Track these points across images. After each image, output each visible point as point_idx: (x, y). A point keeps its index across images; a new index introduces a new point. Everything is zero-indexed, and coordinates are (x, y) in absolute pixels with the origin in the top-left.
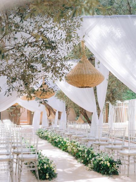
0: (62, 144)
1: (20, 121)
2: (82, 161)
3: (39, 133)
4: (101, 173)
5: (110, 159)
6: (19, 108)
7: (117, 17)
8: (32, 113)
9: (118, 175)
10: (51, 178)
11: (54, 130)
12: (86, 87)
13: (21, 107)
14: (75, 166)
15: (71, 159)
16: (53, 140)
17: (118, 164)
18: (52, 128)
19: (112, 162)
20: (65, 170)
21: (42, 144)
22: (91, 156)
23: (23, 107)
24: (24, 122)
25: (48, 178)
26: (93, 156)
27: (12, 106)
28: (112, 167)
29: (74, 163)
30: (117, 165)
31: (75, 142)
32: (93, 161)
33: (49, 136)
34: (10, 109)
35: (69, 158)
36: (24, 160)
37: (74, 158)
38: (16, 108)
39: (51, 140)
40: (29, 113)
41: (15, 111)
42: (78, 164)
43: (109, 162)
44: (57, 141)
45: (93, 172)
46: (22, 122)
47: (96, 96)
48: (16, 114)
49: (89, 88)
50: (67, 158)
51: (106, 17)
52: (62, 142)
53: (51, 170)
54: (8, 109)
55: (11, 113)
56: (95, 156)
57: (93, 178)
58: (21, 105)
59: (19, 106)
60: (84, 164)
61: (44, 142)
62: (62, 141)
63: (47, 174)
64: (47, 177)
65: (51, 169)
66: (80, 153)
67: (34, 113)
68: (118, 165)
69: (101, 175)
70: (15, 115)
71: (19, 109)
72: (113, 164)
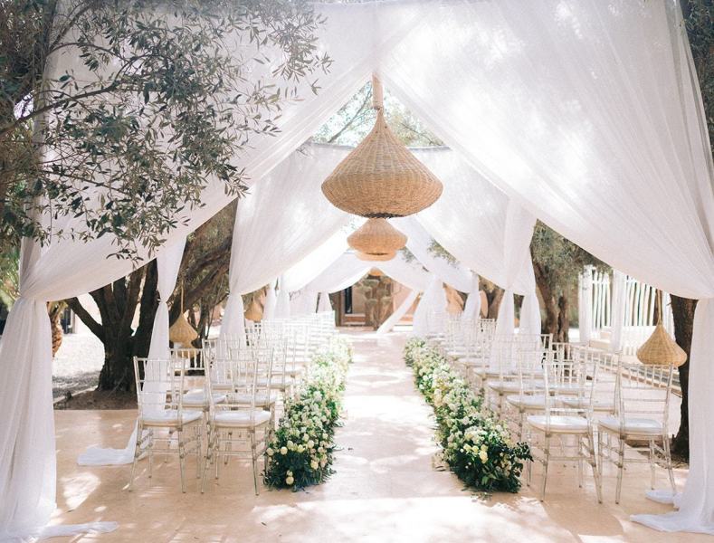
9: (515, 492)
14: (419, 450)
17: (520, 456)
19: (496, 450)
21: (396, 378)
27: (370, 277)
28: (495, 465)
30: (516, 460)
34: (364, 285)
35: (424, 425)
41: (376, 290)
42: (428, 446)
43: (489, 451)
48: (381, 297)
49: (399, 218)
50: (420, 424)
55: (366, 295)
59: (387, 277)
63: (290, 473)
64: (290, 480)
68: (523, 461)
70: (376, 300)
71: (389, 287)
72: (502, 458)
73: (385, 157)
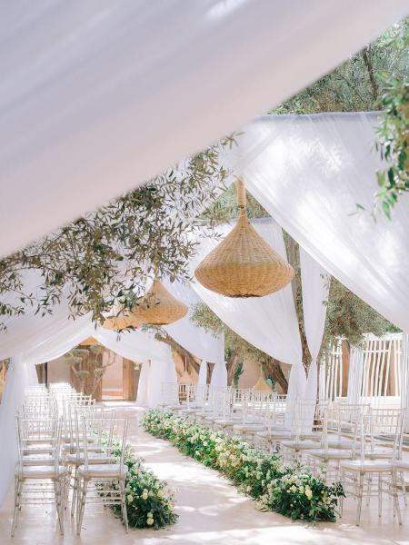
0: (206, 448)
1: (103, 390)
2: (249, 489)
3: (149, 421)
4: (290, 515)
5: (314, 481)
6: (98, 353)
7: (332, 117)
8: (137, 368)
10: (161, 525)
11: (190, 413)
12: (247, 296)
13: (104, 348)
14: (232, 500)
15: (225, 484)
16: (183, 439)
17: (335, 495)
18: (186, 408)
19: (318, 490)
20: (202, 510)
21: (156, 449)
22: (271, 476)
23: (109, 350)
24: (113, 394)
25: (153, 525)
26: (276, 475)
27: (80, 347)
28: (317, 501)
29: (228, 495)
30: (333, 497)
31: (237, 443)
32: (273, 487)
33: (175, 430)
34: (75, 355)
35: (220, 483)
36: (91, 477)
37: (231, 483)
38: (91, 353)
39: (178, 438)
40: (128, 366)
41: (87, 360)
42: (238, 497)
43: (312, 489)
44: (192, 440)
45: (271, 514)
46: (107, 393)
47: (301, 319)
48: (91, 369)
50: (214, 483)
51: (301, 118)
52: (205, 444)
53: (160, 504)
54: (67, 355)
55: (77, 366)
56: (280, 475)
57: (268, 526)
58: (104, 345)
59: (99, 346)
60: (253, 496)
61: (160, 445)
62: (206, 440)
63: (150, 515)
64: (150, 521)
65: (159, 502)
66: (246, 469)
67: (140, 366)
68: (337, 497)
69: (289, 521)
70: (88, 372)
71: (100, 357)
72: (323, 495)
73: (256, 249)
